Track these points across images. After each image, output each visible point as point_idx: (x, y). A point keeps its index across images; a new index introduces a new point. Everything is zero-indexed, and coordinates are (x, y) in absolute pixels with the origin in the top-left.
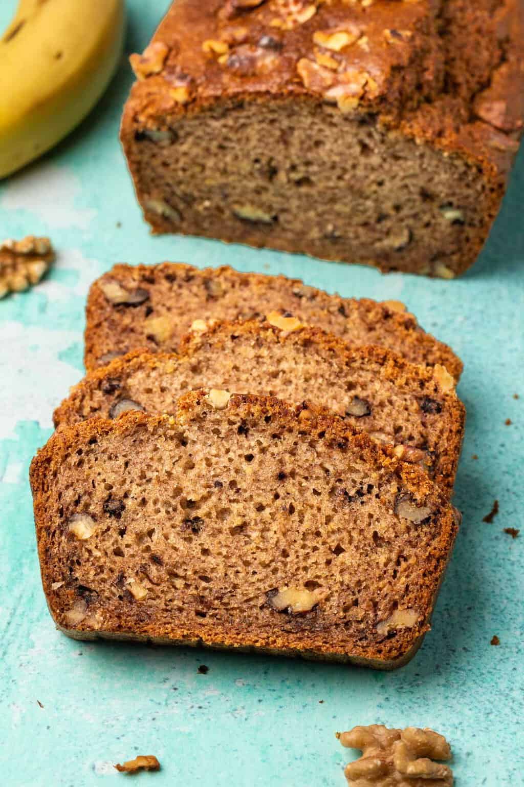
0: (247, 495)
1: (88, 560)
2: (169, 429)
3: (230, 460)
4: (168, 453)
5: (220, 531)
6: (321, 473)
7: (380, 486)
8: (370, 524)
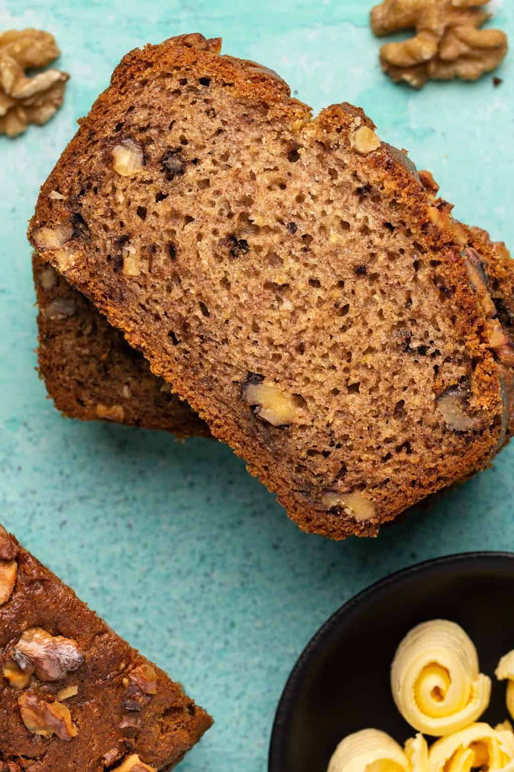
0: (312, 261)
1: (107, 195)
2: (288, 130)
3: (324, 213)
4: (267, 154)
5: (257, 274)
6: (402, 300)
7: (447, 360)
8: (405, 389)
